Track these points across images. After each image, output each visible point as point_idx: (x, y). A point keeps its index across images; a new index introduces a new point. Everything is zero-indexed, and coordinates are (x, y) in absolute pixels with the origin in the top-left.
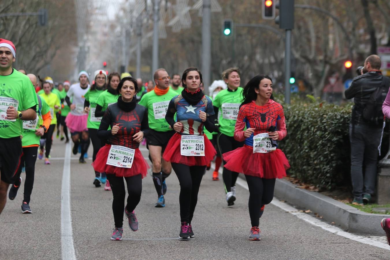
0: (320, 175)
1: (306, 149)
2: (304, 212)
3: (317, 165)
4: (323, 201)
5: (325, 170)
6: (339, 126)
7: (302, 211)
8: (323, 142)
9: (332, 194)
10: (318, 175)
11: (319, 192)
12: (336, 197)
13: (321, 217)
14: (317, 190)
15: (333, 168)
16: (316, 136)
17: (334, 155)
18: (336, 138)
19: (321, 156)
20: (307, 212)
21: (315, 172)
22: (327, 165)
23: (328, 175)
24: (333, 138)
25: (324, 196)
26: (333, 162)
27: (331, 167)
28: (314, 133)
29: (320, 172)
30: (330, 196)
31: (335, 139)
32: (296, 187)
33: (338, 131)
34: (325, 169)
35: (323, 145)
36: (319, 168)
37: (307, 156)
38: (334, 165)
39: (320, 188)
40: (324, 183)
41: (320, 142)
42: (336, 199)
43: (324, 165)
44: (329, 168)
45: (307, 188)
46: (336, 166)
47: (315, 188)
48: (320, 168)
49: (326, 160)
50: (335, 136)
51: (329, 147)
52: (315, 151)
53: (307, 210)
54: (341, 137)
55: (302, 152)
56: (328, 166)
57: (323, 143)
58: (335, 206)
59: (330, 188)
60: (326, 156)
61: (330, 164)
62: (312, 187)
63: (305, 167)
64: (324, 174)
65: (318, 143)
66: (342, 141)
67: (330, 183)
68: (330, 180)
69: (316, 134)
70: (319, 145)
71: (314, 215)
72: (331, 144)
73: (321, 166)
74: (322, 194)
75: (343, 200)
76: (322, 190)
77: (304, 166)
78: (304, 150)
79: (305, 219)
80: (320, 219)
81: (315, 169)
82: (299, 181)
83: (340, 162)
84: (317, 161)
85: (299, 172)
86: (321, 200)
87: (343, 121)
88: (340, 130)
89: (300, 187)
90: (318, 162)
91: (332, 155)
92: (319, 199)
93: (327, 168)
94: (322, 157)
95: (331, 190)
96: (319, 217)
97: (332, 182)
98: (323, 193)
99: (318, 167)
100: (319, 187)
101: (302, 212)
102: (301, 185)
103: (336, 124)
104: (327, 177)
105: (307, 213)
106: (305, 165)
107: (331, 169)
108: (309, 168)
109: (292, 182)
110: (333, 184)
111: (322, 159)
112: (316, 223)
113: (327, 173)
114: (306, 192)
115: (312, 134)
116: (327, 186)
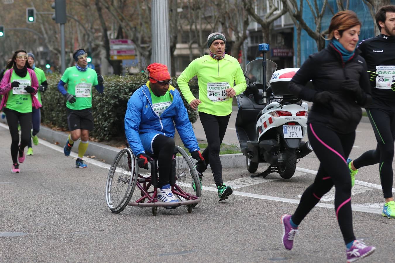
0: (99, 129)
2: (90, 157)
3: (96, 121)
4: (105, 149)
5: (104, 125)
6: (116, 92)
7: (88, 157)
8: (102, 104)
9: (109, 143)
10: (97, 130)
11: (99, 142)
12: (113, 145)
13: (104, 161)
14: (96, 141)
15: (110, 124)
16: (95, 100)
17: (112, 114)
18: (113, 101)
19: (99, 115)
20: (92, 157)
22: (105, 121)
23: (106, 129)
24: (111, 101)
25: (104, 145)
26: (111, 119)
27: (109, 122)
29: (99, 127)
30: (108, 145)
31: (112, 102)
33: (115, 96)
34: (104, 124)
35: (102, 107)
36: (98, 124)
38: (112, 121)
39: (99, 139)
40: (103, 135)
41: (99, 104)
42: (114, 146)
43: (102, 121)
44: (107, 124)
46: (113, 122)
47: (95, 139)
49: (104, 118)
50: (112, 99)
51: (107, 108)
53: (92, 156)
54: (117, 100)
56: (106, 122)
57: (101, 105)
59: (107, 138)
60: (103, 115)
61: (108, 120)
62: (92, 139)
64: (103, 129)
65: (97, 105)
66: (117, 103)
67: (107, 135)
68: (108, 133)
70: (97, 107)
71: (98, 160)
72: (108, 106)
73: (100, 122)
74: (102, 143)
75: (119, 147)
76: (101, 141)
79: (92, 163)
80: (104, 162)
83: (116, 119)
84: (96, 119)
86: (103, 148)
87: (119, 88)
88: (116, 95)
90: (97, 119)
91: (110, 113)
92: (101, 147)
93: (106, 124)
94: (100, 115)
95: (108, 141)
96: (102, 161)
97: (110, 134)
99: (97, 123)
100: (98, 138)
101: (88, 158)
103: (113, 90)
104: (105, 131)
105: (92, 158)
107: (109, 124)
110: (110, 136)
111: (101, 117)
112: (102, 165)
113: (105, 127)
116: (105, 138)
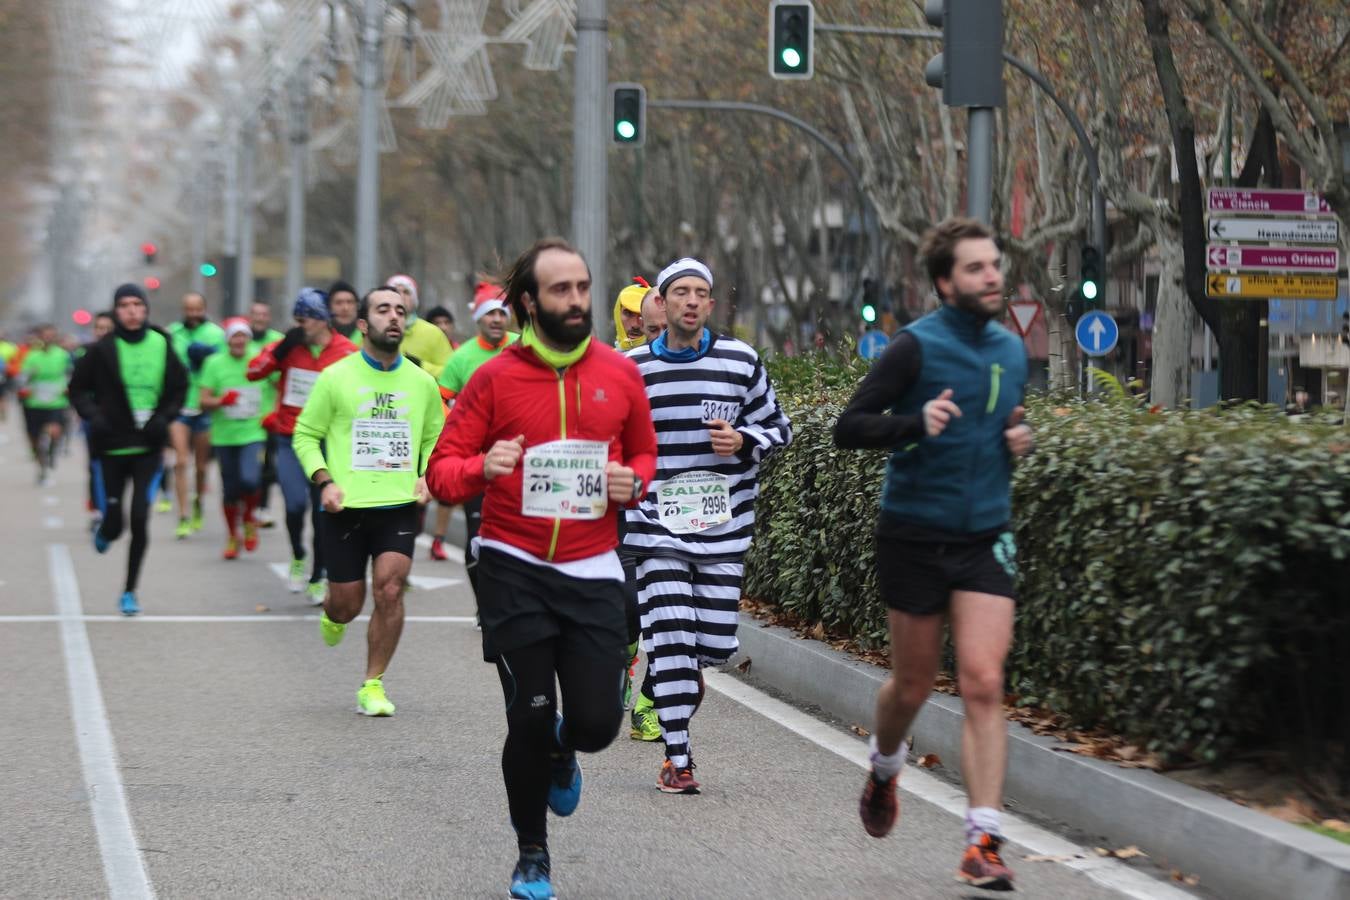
0: (1166, 702)
1: (1098, 593)
2: (1112, 854)
3: (1152, 658)
5: (1197, 683)
6: (1270, 507)
7: (1102, 851)
8: (1189, 565)
9: (1218, 783)
10: (1155, 702)
11: (1164, 769)
12: (1239, 793)
13: (1190, 881)
14: (1149, 762)
15: (1233, 676)
16: (1151, 539)
17: (1245, 623)
18: (1256, 552)
19: (1170, 624)
20: (1122, 853)
21: (1138, 688)
22: (1202, 661)
23: (1207, 702)
24: (1240, 552)
25: (1193, 790)
26: (1239, 650)
27: (1222, 669)
28: (1142, 530)
29: (1170, 690)
30: (1214, 790)
31: (1249, 557)
32: (1056, 749)
33: (1262, 529)
34: (1195, 677)
35: (1189, 580)
36: (1159, 674)
37: (1097, 622)
38: (1241, 663)
39: (1164, 755)
40: (1186, 735)
41: (1173, 567)
42: (1246, 802)
43: (1185, 659)
44: (1214, 676)
45: (1104, 754)
46: (1249, 667)
47: (1143, 750)
48: (1168, 675)
49: (1199, 641)
50: (1248, 544)
51: (1216, 587)
52: (1140, 605)
53: (1122, 847)
54: (1270, 550)
55: (1075, 605)
56: (1210, 666)
57: (1184, 571)
58: (1258, 837)
59: (1210, 754)
60: (1194, 625)
61: (1222, 655)
62: (1127, 751)
63: (1088, 666)
64: (1186, 699)
65: (1161, 568)
66: (1276, 566)
67: (1210, 737)
68: (1216, 725)
69: (1150, 534)
70: (1163, 580)
71: (1157, 871)
72: (1225, 579)
73: (1175, 664)
74: (1179, 780)
75: (1275, 809)
76: (1175, 764)
77: (1083, 660)
78: (1086, 598)
81: (1140, 677)
82: (1058, 721)
83: (1266, 651)
84: (1154, 643)
85: (1059, 685)
86: (1185, 808)
87: (1289, 485)
88: (1269, 524)
89: (1074, 747)
90: (1160, 644)
91: (1234, 620)
92: (1176, 805)
93: (1206, 675)
94: (1174, 628)
95: (1214, 768)
96: (1180, 878)
97: (1224, 731)
98: (1177, 774)
99: (1159, 667)
100: (1157, 750)
101: (1102, 856)
102: (1072, 740)
103: (1255, 494)
104: (1200, 712)
105: (1124, 861)
106: (1088, 658)
107: (1225, 679)
108: (1110, 670)
109: (1027, 725)
110: (1225, 741)
111: (1178, 636)
113: (1203, 692)
114: (1105, 770)
115: (1131, 533)
116: (1198, 750)
